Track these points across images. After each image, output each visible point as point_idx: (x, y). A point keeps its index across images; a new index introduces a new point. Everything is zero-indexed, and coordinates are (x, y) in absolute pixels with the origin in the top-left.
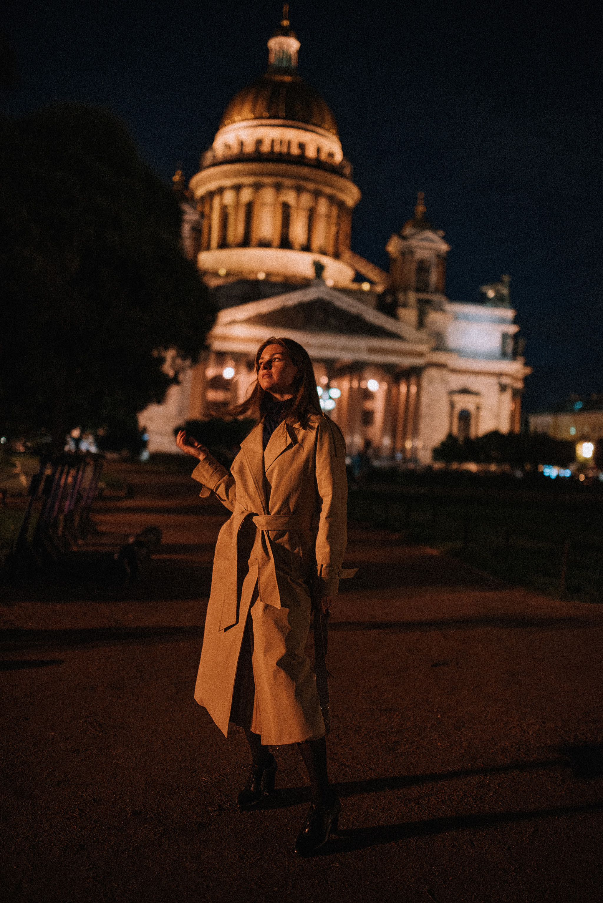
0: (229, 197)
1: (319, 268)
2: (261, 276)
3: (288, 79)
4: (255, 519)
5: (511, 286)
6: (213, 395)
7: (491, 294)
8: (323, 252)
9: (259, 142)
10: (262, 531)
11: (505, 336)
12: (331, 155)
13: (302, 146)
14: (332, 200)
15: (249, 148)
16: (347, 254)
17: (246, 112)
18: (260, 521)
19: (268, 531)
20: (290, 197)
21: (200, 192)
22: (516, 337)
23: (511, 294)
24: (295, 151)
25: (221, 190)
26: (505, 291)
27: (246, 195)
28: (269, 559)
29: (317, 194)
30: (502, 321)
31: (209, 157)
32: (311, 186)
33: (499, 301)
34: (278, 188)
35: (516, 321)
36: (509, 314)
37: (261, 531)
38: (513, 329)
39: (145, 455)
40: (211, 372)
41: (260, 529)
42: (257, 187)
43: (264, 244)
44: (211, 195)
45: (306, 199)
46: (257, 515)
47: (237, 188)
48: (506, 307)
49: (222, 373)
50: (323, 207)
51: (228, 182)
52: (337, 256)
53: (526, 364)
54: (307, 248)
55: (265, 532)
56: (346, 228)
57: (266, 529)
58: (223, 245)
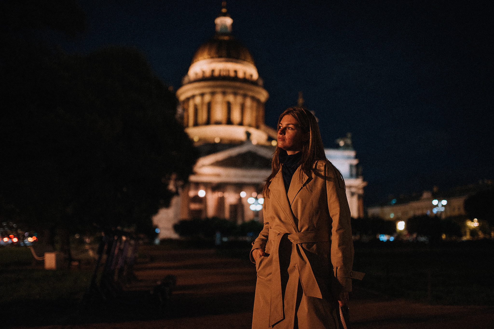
0: (198, 100)
1: (248, 135)
2: (217, 141)
3: (226, 38)
4: (289, 237)
5: (352, 138)
6: (194, 206)
7: (342, 143)
8: (250, 126)
9: (213, 71)
10: (297, 245)
11: (351, 166)
12: (251, 76)
13: (236, 72)
14: (253, 99)
15: (208, 74)
16: (263, 126)
17: (206, 55)
18: (294, 238)
19: (302, 244)
20: (231, 98)
21: (182, 98)
22: (357, 166)
23: (353, 143)
24: (232, 74)
25: (193, 97)
26: (349, 141)
27: (207, 98)
28: (306, 263)
29: (245, 96)
30: (349, 158)
31: (186, 79)
32: (241, 92)
33: (346, 147)
34: (224, 93)
35: (356, 157)
36: (352, 153)
37: (295, 245)
38: (355, 162)
39: (157, 241)
40: (192, 194)
41: (294, 244)
42: (213, 94)
43: (218, 123)
44: (188, 99)
45: (239, 99)
46: (290, 234)
47: (202, 95)
48: (351, 150)
49: (198, 194)
50: (248, 102)
51: (197, 92)
52: (257, 127)
53: (364, 180)
54: (241, 124)
55: (299, 245)
56: (261, 113)
57: (300, 243)
58: (196, 124)
